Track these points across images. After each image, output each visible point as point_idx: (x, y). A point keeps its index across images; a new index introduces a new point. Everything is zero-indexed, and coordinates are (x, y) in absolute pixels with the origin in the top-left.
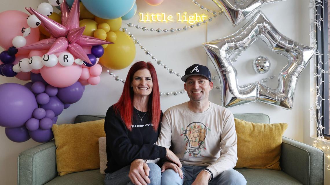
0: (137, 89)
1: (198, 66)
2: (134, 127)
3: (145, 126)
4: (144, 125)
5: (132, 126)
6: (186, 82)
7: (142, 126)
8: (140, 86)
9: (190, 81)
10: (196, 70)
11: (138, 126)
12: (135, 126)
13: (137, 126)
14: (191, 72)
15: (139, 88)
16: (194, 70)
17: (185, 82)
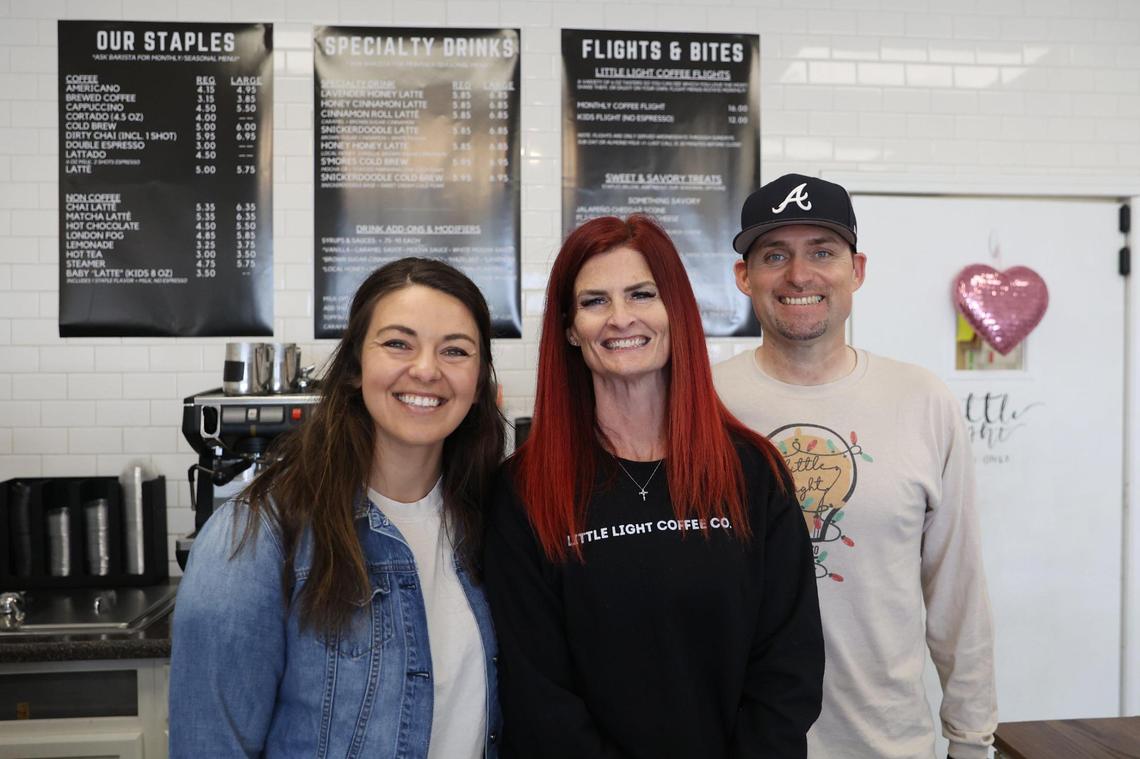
0: (598, 347)
1: (805, 184)
2: (596, 538)
3: (654, 527)
4: (649, 525)
5: (589, 533)
6: (745, 258)
7: (640, 529)
8: (611, 334)
9: (769, 249)
10: (798, 200)
11: (618, 531)
12: (599, 534)
13: (610, 532)
14: (774, 211)
15: (606, 344)
16: (789, 199)
17: (741, 257)
